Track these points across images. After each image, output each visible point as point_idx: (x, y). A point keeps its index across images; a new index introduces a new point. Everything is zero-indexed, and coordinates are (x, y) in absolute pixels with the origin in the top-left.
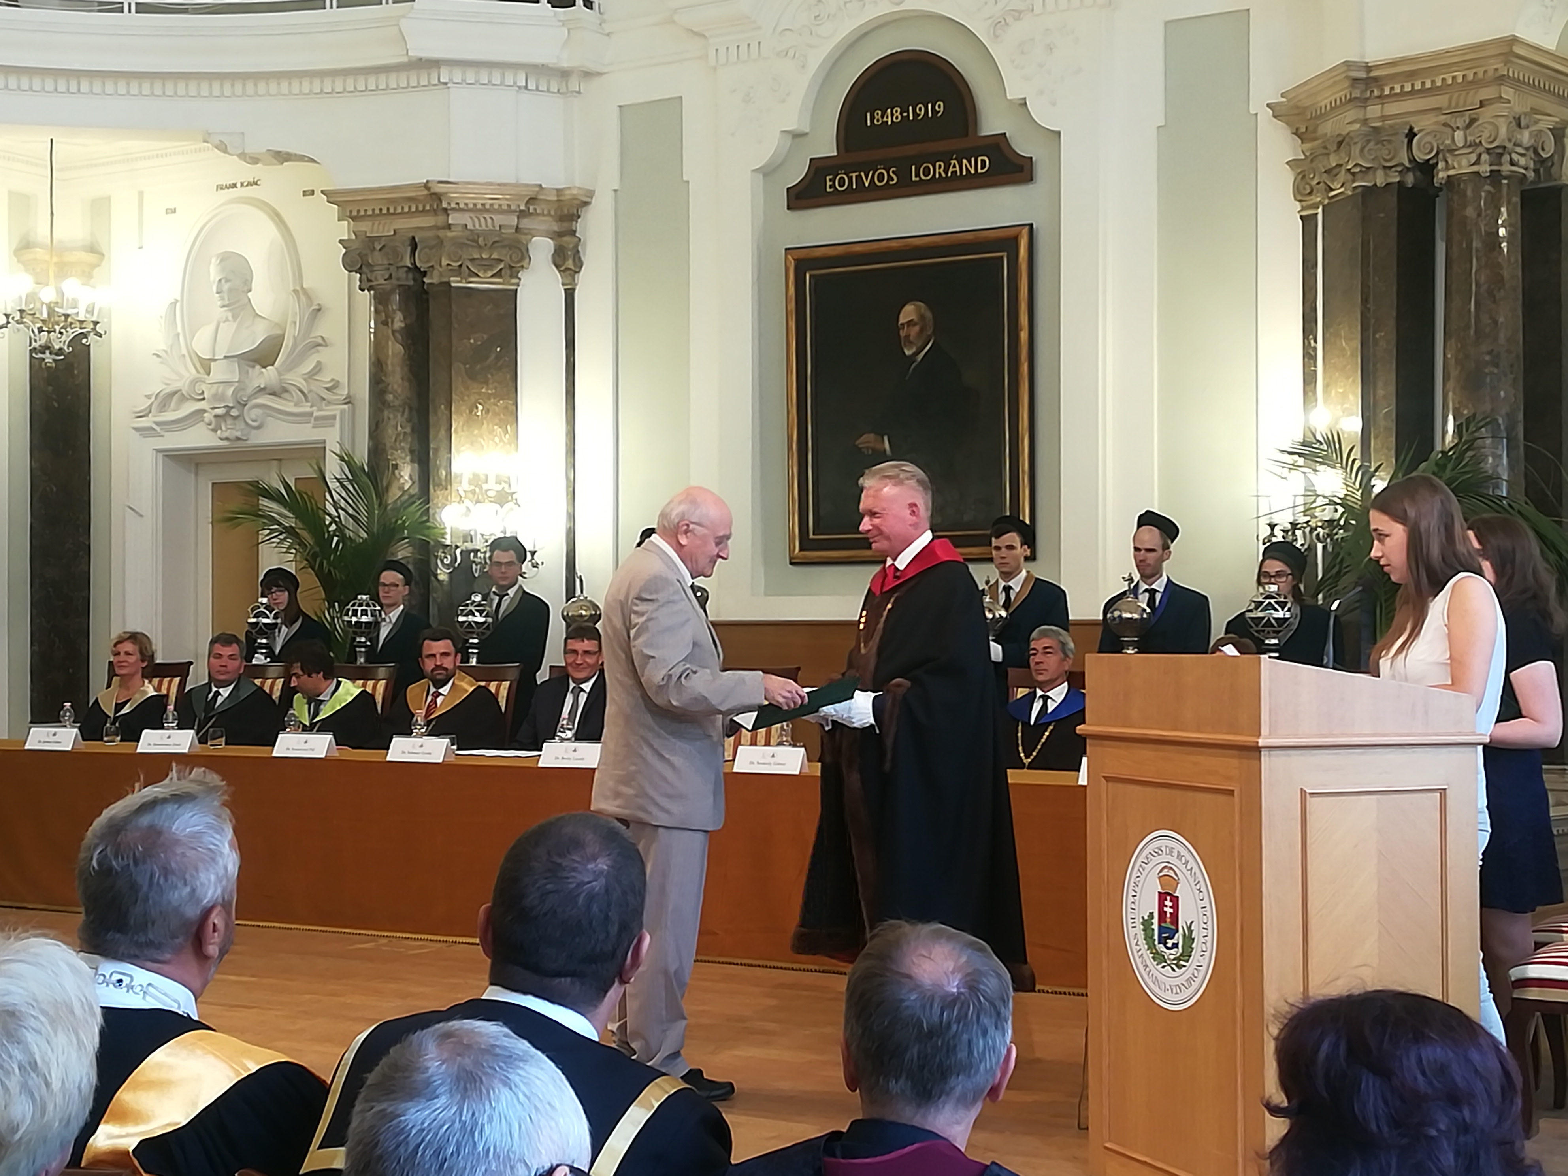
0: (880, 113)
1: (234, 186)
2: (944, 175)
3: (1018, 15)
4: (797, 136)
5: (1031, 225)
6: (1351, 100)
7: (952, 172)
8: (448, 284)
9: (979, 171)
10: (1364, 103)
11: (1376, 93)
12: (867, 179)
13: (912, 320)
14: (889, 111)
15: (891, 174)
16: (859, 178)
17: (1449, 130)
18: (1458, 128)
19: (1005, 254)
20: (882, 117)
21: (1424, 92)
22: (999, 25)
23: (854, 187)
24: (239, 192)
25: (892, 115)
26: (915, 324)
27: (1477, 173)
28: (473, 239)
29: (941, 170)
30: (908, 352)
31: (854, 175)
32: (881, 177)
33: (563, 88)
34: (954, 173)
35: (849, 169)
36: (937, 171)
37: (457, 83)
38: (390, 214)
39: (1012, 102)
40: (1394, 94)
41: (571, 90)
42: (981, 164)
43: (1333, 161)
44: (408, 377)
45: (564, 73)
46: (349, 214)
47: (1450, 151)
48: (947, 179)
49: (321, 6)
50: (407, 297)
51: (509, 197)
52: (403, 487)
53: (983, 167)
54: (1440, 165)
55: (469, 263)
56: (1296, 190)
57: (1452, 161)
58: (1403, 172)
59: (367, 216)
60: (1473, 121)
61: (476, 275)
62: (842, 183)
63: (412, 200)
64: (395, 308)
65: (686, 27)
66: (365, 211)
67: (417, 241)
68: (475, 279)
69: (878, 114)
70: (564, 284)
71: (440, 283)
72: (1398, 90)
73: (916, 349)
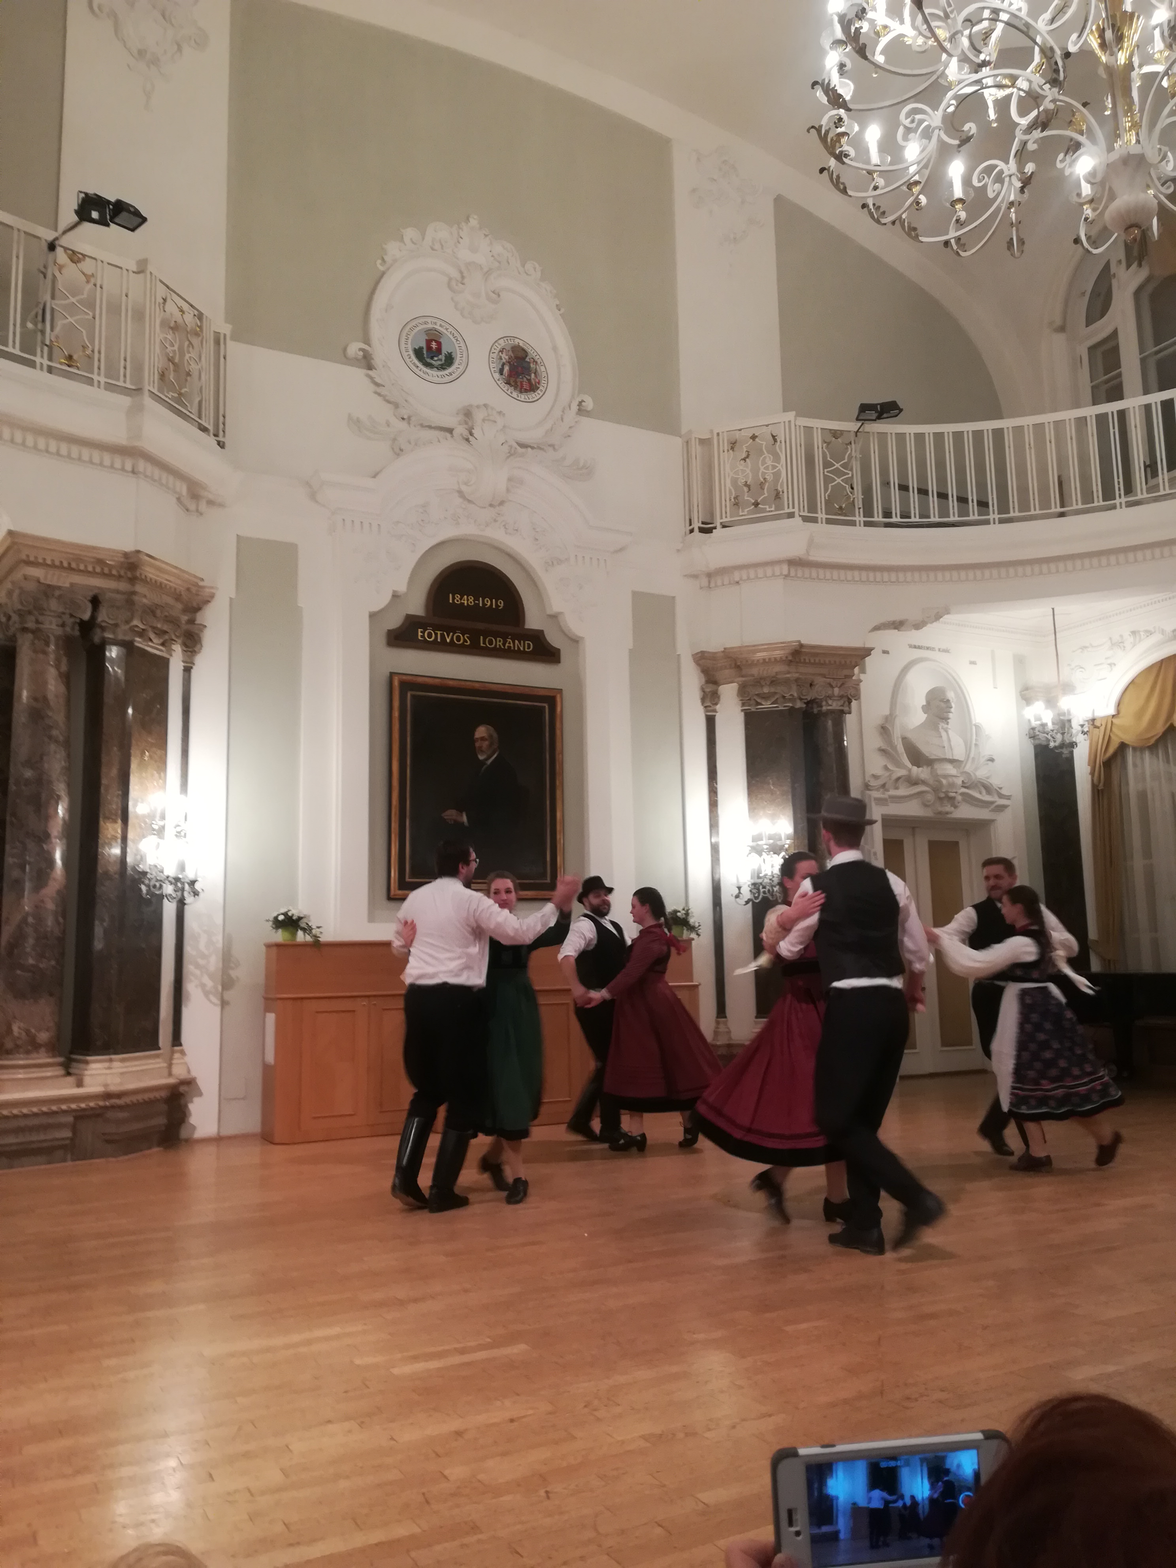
0: (459, 596)
2: (503, 647)
4: (397, 597)
5: (561, 691)
6: (785, 660)
7: (508, 647)
9: (526, 649)
10: (789, 663)
11: (797, 659)
12: (448, 637)
13: (483, 737)
14: (465, 597)
15: (466, 638)
16: (442, 635)
19: (546, 706)
20: (461, 599)
21: (818, 665)
22: (551, 563)
23: (439, 640)
25: (468, 600)
26: (486, 740)
28: (151, 611)
29: (501, 644)
30: (481, 757)
31: (439, 633)
32: (458, 639)
33: (192, 507)
34: (510, 647)
35: (436, 628)
36: (498, 643)
37: (146, 476)
38: (70, 569)
39: (549, 612)
40: (805, 663)
41: (197, 510)
42: (528, 646)
43: (766, 690)
44: (68, 717)
45: (195, 496)
46: (24, 557)
47: (830, 697)
48: (504, 650)
49: (31, 364)
50: (68, 644)
51: (179, 582)
52: (63, 819)
53: (529, 648)
54: (824, 703)
55: (150, 629)
56: (703, 700)
57: (830, 702)
58: (807, 703)
59: (44, 565)
60: (843, 684)
61: (151, 640)
62: (430, 636)
63: (100, 562)
64: (62, 652)
65: (313, 496)
66: (44, 559)
67: (100, 598)
68: (150, 644)
69: (457, 597)
70: (183, 662)
71: (121, 640)
72: (807, 661)
73: (486, 756)
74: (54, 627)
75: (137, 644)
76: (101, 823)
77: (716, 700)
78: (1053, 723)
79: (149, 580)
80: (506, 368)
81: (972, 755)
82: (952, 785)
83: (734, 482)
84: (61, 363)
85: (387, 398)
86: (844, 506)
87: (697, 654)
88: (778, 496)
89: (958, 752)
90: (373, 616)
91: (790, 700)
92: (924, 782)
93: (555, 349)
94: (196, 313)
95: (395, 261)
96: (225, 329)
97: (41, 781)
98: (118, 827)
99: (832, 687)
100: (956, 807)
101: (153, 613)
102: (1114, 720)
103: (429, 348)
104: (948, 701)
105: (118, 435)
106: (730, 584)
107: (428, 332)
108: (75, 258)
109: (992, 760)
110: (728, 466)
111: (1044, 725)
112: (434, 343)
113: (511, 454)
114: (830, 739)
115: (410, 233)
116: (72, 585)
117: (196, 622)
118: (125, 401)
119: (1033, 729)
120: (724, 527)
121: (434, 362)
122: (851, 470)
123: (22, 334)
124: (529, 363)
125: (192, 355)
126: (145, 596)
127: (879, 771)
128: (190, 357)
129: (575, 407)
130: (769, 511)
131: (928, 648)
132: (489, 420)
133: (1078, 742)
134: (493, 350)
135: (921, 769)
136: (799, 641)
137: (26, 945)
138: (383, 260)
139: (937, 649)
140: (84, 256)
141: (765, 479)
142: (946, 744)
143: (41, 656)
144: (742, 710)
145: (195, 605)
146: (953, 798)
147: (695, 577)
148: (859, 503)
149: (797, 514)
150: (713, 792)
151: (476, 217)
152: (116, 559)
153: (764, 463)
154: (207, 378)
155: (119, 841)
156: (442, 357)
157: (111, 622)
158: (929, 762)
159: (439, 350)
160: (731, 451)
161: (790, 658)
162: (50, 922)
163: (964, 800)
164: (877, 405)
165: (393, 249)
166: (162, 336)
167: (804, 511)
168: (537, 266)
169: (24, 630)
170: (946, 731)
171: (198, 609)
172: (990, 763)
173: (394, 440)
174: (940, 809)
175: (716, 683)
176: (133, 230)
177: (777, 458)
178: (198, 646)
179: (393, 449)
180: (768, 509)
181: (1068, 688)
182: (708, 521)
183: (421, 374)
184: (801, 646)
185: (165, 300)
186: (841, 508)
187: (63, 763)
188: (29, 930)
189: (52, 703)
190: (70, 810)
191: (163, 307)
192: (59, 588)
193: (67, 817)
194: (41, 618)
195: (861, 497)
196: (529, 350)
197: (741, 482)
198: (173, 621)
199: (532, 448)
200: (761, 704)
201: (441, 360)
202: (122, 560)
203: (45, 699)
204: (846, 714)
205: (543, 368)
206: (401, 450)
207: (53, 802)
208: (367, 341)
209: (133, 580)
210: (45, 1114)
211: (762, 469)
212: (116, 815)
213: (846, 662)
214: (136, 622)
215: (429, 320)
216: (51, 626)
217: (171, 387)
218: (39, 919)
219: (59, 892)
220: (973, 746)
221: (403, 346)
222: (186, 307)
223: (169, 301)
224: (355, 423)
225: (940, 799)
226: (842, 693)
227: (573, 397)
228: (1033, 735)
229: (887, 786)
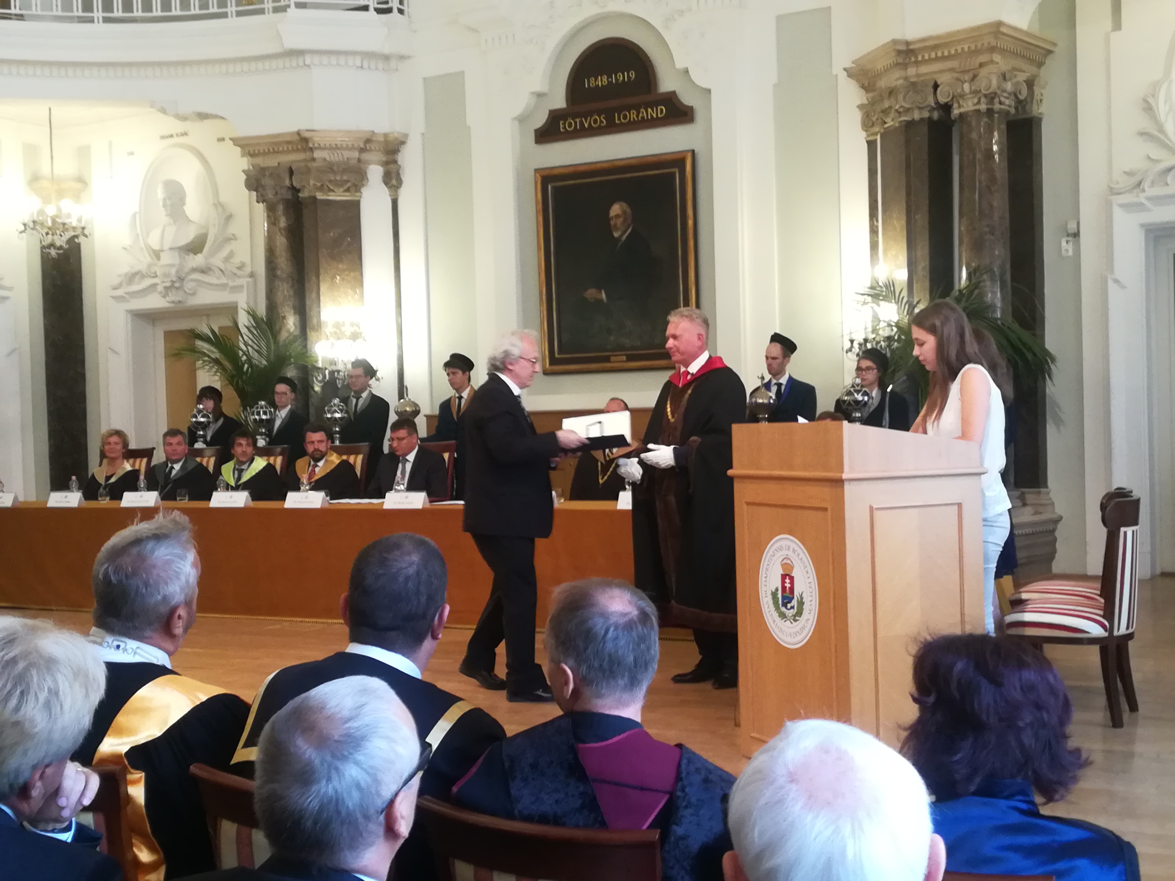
0: (594, 79)
1: (172, 136)
2: (636, 119)
3: (681, 13)
4: (540, 95)
5: (693, 151)
6: (897, 64)
7: (641, 117)
8: (315, 198)
9: (659, 116)
10: (905, 66)
11: (913, 59)
12: (586, 122)
13: (618, 214)
14: (599, 78)
15: (602, 119)
16: (581, 122)
17: (960, 83)
18: (966, 81)
19: (676, 171)
20: (595, 82)
21: (944, 58)
22: (671, 19)
23: (578, 128)
24: (176, 140)
25: (602, 80)
26: (620, 216)
27: (978, 111)
28: (330, 168)
29: (635, 116)
30: (616, 235)
31: (578, 120)
32: (595, 121)
33: (387, 67)
34: (643, 117)
35: (575, 116)
36: (632, 116)
39: (679, 70)
40: (924, 60)
42: (660, 111)
44: (291, 259)
46: (248, 153)
47: (961, 96)
48: (638, 122)
49: (225, 16)
50: (287, 206)
53: (662, 113)
54: (955, 105)
55: (329, 183)
56: (863, 124)
59: (261, 154)
61: (333, 191)
62: (570, 125)
64: (280, 213)
66: (259, 150)
67: (294, 168)
68: (333, 194)
69: (592, 80)
70: (390, 196)
71: (310, 197)
72: (927, 57)
73: (621, 232)
75: (318, 197)
79: (324, 145)
91: (902, 114)
101: (331, 170)
116: (277, 163)
117: (397, 162)
118: (281, 16)
145: (393, 148)
152: (293, 138)
157: (300, 185)
171: (397, 150)
189: (275, 252)
192: (268, 168)
194: (264, 192)
198: (354, 171)
209: (308, 150)
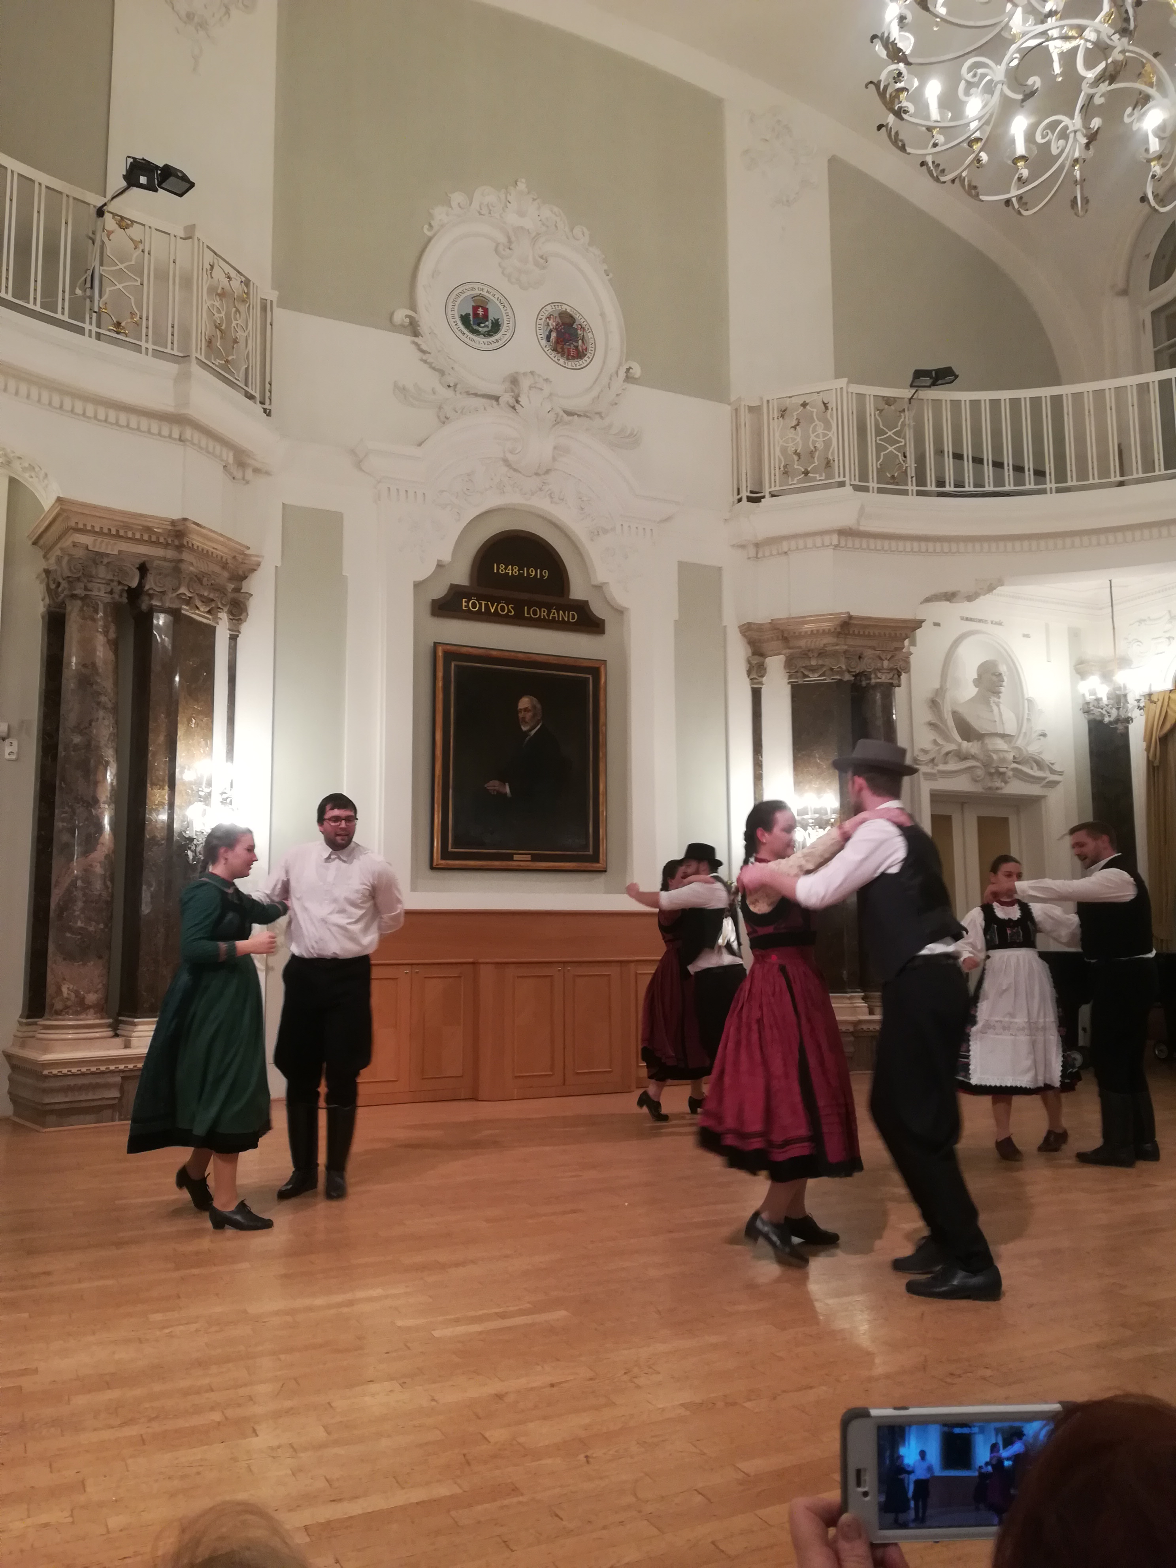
2: (547, 617)
4: (441, 566)
5: (605, 662)
9: (571, 620)
12: (492, 607)
13: (527, 708)
14: (510, 567)
15: (510, 608)
16: (486, 605)
19: (590, 676)
20: (505, 569)
22: (596, 533)
23: (483, 610)
25: (512, 570)
26: (530, 711)
28: (198, 579)
29: (545, 614)
30: (524, 728)
31: (483, 603)
32: (503, 609)
33: (239, 475)
34: (554, 618)
35: (480, 598)
36: (542, 614)
37: (194, 444)
38: (118, 536)
39: (594, 582)
40: (854, 634)
41: (243, 479)
42: (572, 616)
43: (813, 662)
44: (116, 684)
45: (241, 464)
46: (73, 525)
47: (879, 670)
48: (548, 620)
49: (80, 331)
50: (116, 612)
51: (226, 550)
52: (112, 783)
53: (573, 618)
54: (873, 676)
55: (196, 597)
56: (749, 672)
57: (879, 675)
58: (856, 676)
59: (92, 532)
60: (892, 657)
61: (198, 608)
62: (474, 606)
63: (148, 529)
64: (110, 619)
65: (358, 465)
66: (93, 527)
67: (148, 566)
68: (197, 612)
69: (502, 566)
70: (230, 630)
71: (169, 608)
72: (856, 632)
73: (529, 727)
74: (102, 594)
75: (183, 612)
76: (149, 789)
77: (763, 671)
78: (1108, 698)
79: (195, 547)
80: (554, 335)
81: (1024, 730)
82: (1003, 760)
83: (784, 450)
84: (110, 330)
85: (433, 365)
86: (896, 475)
87: (744, 625)
88: (828, 464)
89: (1010, 727)
90: (417, 585)
91: (838, 673)
92: (974, 757)
93: (603, 315)
94: (243, 279)
95: (442, 226)
96: (272, 295)
97: (90, 747)
98: (166, 792)
99: (881, 659)
100: (1006, 782)
101: (200, 581)
102: (1171, 695)
103: (476, 315)
104: (1000, 674)
105: (165, 402)
106: (778, 554)
107: (474, 297)
108: (124, 224)
109: (1044, 735)
110: (777, 434)
111: (1098, 700)
112: (480, 309)
113: (557, 422)
114: (879, 713)
115: (457, 198)
116: (120, 552)
117: (242, 591)
118: (172, 368)
119: (1088, 703)
120: (773, 496)
121: (480, 329)
122: (904, 438)
123: (70, 299)
124: (577, 329)
125: (239, 322)
126: (192, 564)
127: (928, 746)
128: (237, 324)
129: (622, 374)
130: (820, 480)
131: (980, 621)
132: (535, 387)
133: (1133, 717)
134: (540, 317)
135: (970, 744)
136: (848, 613)
137: (75, 908)
138: (430, 225)
139: (989, 622)
140: (133, 222)
141: (815, 447)
142: (997, 719)
143: (89, 622)
144: (789, 683)
145: (241, 573)
146: (1004, 774)
147: (743, 547)
148: (912, 472)
149: (848, 483)
150: (758, 765)
151: (523, 180)
152: (163, 526)
153: (814, 431)
154: (254, 345)
155: (166, 807)
156: (489, 323)
157: (158, 590)
158: (980, 737)
159: (486, 317)
160: (781, 419)
161: (839, 630)
162: (98, 885)
163: (1015, 776)
164: (931, 371)
165: (440, 214)
166: (209, 303)
167: (855, 480)
168: (585, 230)
169: (73, 596)
170: (998, 705)
171: (244, 577)
172: (1041, 737)
173: (440, 408)
174: (990, 785)
175: (763, 655)
176: (181, 195)
177: (828, 426)
178: (244, 614)
179: (439, 417)
180: (818, 478)
181: (1124, 662)
182: (756, 490)
183: (467, 341)
184: (850, 617)
185: (212, 267)
186: (893, 476)
187: (111, 729)
188: (79, 894)
189: (100, 670)
190: (118, 775)
191: (211, 273)
192: (107, 555)
193: (115, 783)
194: (90, 585)
195: (914, 465)
196: (576, 316)
197: (791, 450)
198: (220, 590)
199: (579, 415)
200: (809, 677)
201: (487, 327)
202: (170, 527)
203: (94, 665)
204: (895, 687)
205: (590, 335)
206: (447, 418)
207: (101, 768)
208: (413, 307)
209: (180, 548)
210: (93, 1073)
211: (813, 437)
212: (163, 781)
213: (896, 634)
214: (182, 590)
215: (476, 286)
216: (100, 592)
217: (219, 355)
218: (88, 882)
219: (107, 856)
220: (1025, 721)
221: (449, 312)
222: (233, 274)
223: (216, 267)
224: (401, 391)
225: (991, 774)
226: (891, 666)
227: (620, 364)
228: (1086, 710)
229: (936, 761)
